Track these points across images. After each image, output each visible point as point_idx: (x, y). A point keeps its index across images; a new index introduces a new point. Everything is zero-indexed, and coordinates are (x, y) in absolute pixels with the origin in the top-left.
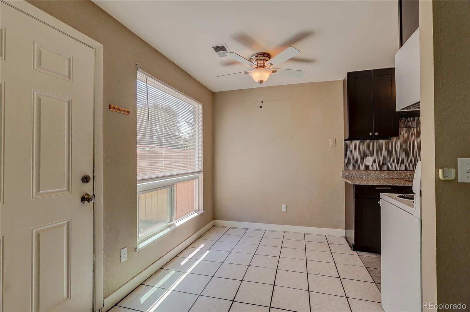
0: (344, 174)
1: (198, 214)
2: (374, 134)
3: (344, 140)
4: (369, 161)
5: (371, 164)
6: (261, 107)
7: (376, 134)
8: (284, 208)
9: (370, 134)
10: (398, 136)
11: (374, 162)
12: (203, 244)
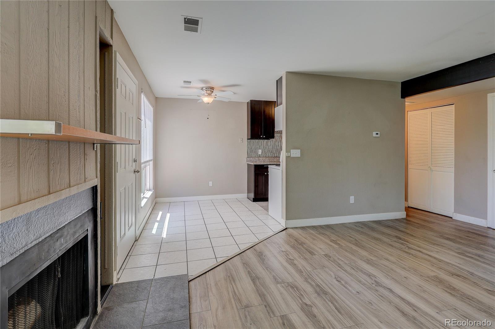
0: (247, 160)
1: (152, 192)
2: (263, 136)
3: (247, 139)
4: (260, 152)
5: (261, 154)
6: (208, 118)
7: (264, 137)
8: (211, 184)
9: (262, 136)
10: (274, 138)
11: (262, 152)
12: (160, 212)
